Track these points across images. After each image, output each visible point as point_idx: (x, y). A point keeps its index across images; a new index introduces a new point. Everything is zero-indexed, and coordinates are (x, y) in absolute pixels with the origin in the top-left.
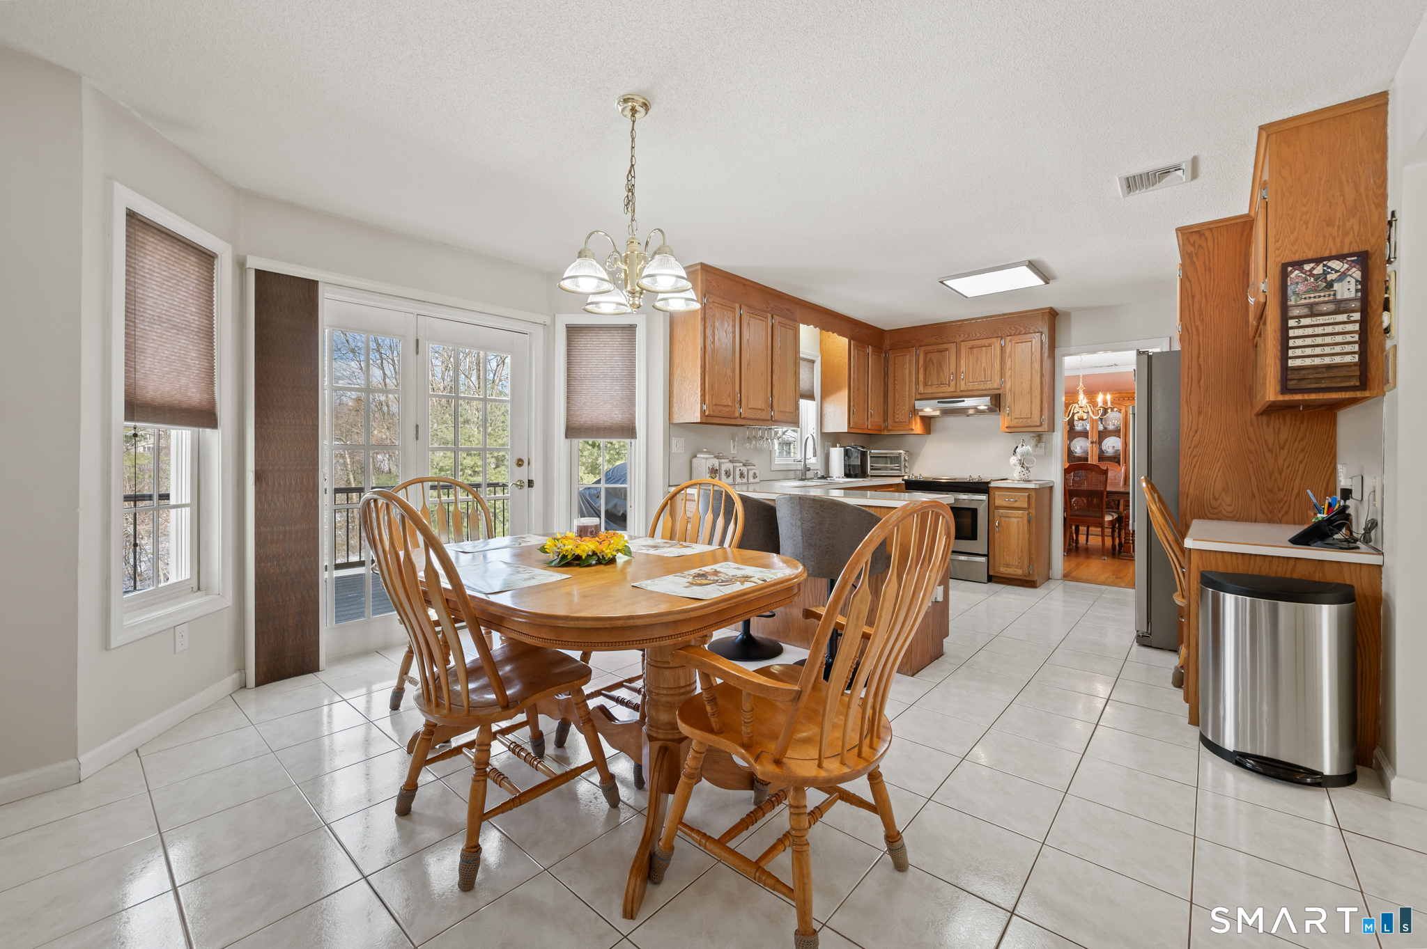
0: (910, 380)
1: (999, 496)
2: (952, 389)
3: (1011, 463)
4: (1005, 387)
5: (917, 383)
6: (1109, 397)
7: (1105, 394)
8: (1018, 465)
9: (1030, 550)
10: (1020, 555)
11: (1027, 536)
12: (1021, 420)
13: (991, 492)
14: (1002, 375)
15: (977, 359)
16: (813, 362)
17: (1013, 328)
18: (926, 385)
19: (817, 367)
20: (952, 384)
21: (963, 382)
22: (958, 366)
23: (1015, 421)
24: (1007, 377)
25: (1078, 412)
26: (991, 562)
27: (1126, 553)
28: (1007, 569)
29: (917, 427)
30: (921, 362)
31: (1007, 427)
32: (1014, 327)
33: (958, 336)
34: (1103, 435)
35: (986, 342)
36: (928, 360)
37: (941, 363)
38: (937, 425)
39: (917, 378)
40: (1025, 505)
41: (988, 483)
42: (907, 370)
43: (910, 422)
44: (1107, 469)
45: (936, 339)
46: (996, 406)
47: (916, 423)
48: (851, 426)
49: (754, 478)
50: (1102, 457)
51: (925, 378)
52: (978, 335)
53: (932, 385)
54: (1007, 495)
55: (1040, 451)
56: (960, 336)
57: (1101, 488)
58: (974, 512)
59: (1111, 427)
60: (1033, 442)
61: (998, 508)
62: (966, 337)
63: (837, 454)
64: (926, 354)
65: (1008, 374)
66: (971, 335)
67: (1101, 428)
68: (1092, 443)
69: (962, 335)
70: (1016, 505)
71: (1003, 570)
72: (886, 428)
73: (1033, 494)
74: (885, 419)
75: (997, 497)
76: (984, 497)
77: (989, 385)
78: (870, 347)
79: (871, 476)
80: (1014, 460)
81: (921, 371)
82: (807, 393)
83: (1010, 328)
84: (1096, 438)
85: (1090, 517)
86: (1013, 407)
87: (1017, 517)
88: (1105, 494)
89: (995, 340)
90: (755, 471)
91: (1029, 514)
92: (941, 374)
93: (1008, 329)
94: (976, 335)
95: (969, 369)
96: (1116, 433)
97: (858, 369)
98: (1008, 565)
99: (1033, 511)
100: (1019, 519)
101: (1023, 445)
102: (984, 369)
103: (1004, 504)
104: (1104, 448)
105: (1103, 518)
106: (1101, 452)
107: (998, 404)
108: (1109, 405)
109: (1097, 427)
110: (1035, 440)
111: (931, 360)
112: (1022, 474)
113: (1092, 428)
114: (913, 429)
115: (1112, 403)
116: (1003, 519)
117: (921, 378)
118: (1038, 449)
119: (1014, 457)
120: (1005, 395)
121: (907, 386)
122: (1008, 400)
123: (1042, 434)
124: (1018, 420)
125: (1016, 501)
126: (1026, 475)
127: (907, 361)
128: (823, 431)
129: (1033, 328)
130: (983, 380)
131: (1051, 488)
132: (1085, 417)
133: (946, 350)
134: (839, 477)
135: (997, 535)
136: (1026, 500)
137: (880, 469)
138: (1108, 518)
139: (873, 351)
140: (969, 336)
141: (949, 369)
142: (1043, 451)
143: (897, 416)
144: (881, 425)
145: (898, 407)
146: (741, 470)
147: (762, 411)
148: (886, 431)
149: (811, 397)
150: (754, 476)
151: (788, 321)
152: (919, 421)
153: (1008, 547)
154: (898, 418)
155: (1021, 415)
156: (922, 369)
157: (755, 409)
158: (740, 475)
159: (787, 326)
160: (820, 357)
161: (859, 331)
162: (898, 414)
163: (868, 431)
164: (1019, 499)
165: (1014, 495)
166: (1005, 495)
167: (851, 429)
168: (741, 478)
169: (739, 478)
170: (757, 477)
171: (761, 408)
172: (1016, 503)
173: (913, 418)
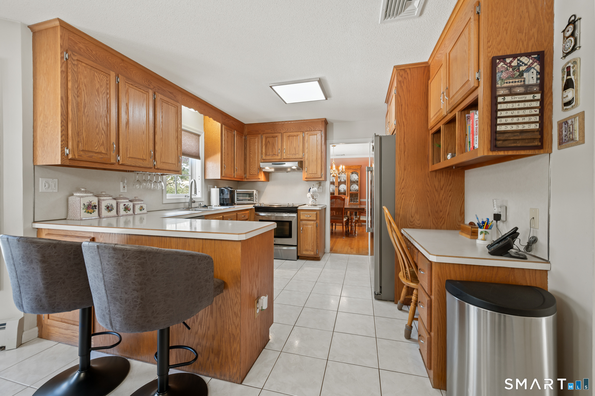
0: (258, 152)
2: (279, 157)
3: (308, 197)
4: (305, 158)
5: (262, 154)
6: (344, 167)
7: (343, 166)
8: (311, 197)
9: (317, 241)
10: (312, 245)
11: (316, 235)
12: (312, 175)
13: (299, 212)
14: (303, 151)
15: (292, 142)
16: (199, 136)
17: (308, 128)
18: (266, 155)
19: (202, 139)
20: (279, 155)
21: (285, 154)
22: (282, 146)
23: (310, 175)
24: (306, 152)
25: (332, 173)
26: (299, 249)
27: (351, 234)
28: (306, 252)
29: (262, 177)
30: (264, 142)
31: (306, 178)
32: (309, 127)
33: (282, 130)
34: (340, 183)
35: (295, 134)
36: (267, 142)
37: (274, 143)
38: (272, 176)
39: (262, 151)
40: (315, 219)
41: (297, 207)
42: (256, 147)
43: (258, 174)
44: (345, 198)
45: (271, 130)
46: (301, 167)
47: (261, 175)
48: (223, 175)
49: (141, 210)
50: (339, 193)
51: (266, 151)
52: (292, 130)
53: (269, 155)
54: (306, 213)
55: (321, 191)
56: (283, 130)
57: (342, 207)
58: (290, 223)
59: (343, 180)
60: (317, 186)
61: (302, 220)
62: (286, 130)
63: (215, 192)
64: (266, 138)
65: (306, 151)
66: (288, 130)
67: (339, 181)
68: (336, 187)
69: (284, 130)
70: (310, 218)
72: (245, 178)
73: (318, 212)
74: (245, 173)
75: (301, 214)
76: (295, 215)
77: (297, 156)
78: (235, 131)
79: (237, 204)
80: (309, 195)
81: (264, 147)
82: (194, 154)
83: (307, 128)
84: (337, 185)
85: (338, 219)
86: (308, 168)
87: (311, 225)
88: (344, 209)
89: (299, 133)
90: (142, 205)
91: (316, 223)
92: (274, 149)
93: (306, 128)
94: (291, 130)
95: (287, 147)
96: (344, 183)
97: (227, 142)
98: (307, 250)
99: (318, 221)
100: (312, 226)
101: (313, 187)
102: (295, 147)
103: (305, 218)
104: (340, 189)
105: (343, 220)
106: (339, 191)
107: (301, 166)
108: (344, 170)
109: (338, 180)
110: (318, 185)
111: (269, 142)
112: (313, 202)
113: (336, 180)
114: (259, 179)
116: (305, 226)
117: (264, 151)
118: (319, 189)
119: (309, 194)
120: (305, 161)
121: (257, 155)
122: (306, 164)
123: (321, 182)
124: (311, 175)
125: (310, 216)
126: (315, 203)
127: (257, 141)
128: (206, 178)
129: (317, 128)
130: (294, 153)
131: (325, 209)
132: (335, 176)
133: (276, 136)
134: (216, 206)
135: (301, 235)
136: (315, 216)
137: (242, 200)
138: (345, 220)
139: (237, 134)
140: (287, 130)
141: (278, 147)
142: (321, 190)
143: (252, 171)
144: (243, 176)
145: (252, 166)
146: (125, 205)
147: (144, 160)
148: (245, 179)
149: (197, 157)
150: (141, 209)
151: (170, 100)
152: (263, 174)
153: (306, 241)
154: (252, 172)
155: (312, 172)
156: (264, 146)
157: (136, 157)
158: (125, 208)
159: (169, 104)
160: (204, 133)
161: (228, 121)
162: (252, 170)
163: (235, 179)
164: (312, 215)
165: (309, 213)
166: (305, 213)
167: (223, 177)
168: (125, 211)
169: (124, 211)
170: (144, 209)
171: (142, 158)
172: (311, 217)
173: (260, 172)
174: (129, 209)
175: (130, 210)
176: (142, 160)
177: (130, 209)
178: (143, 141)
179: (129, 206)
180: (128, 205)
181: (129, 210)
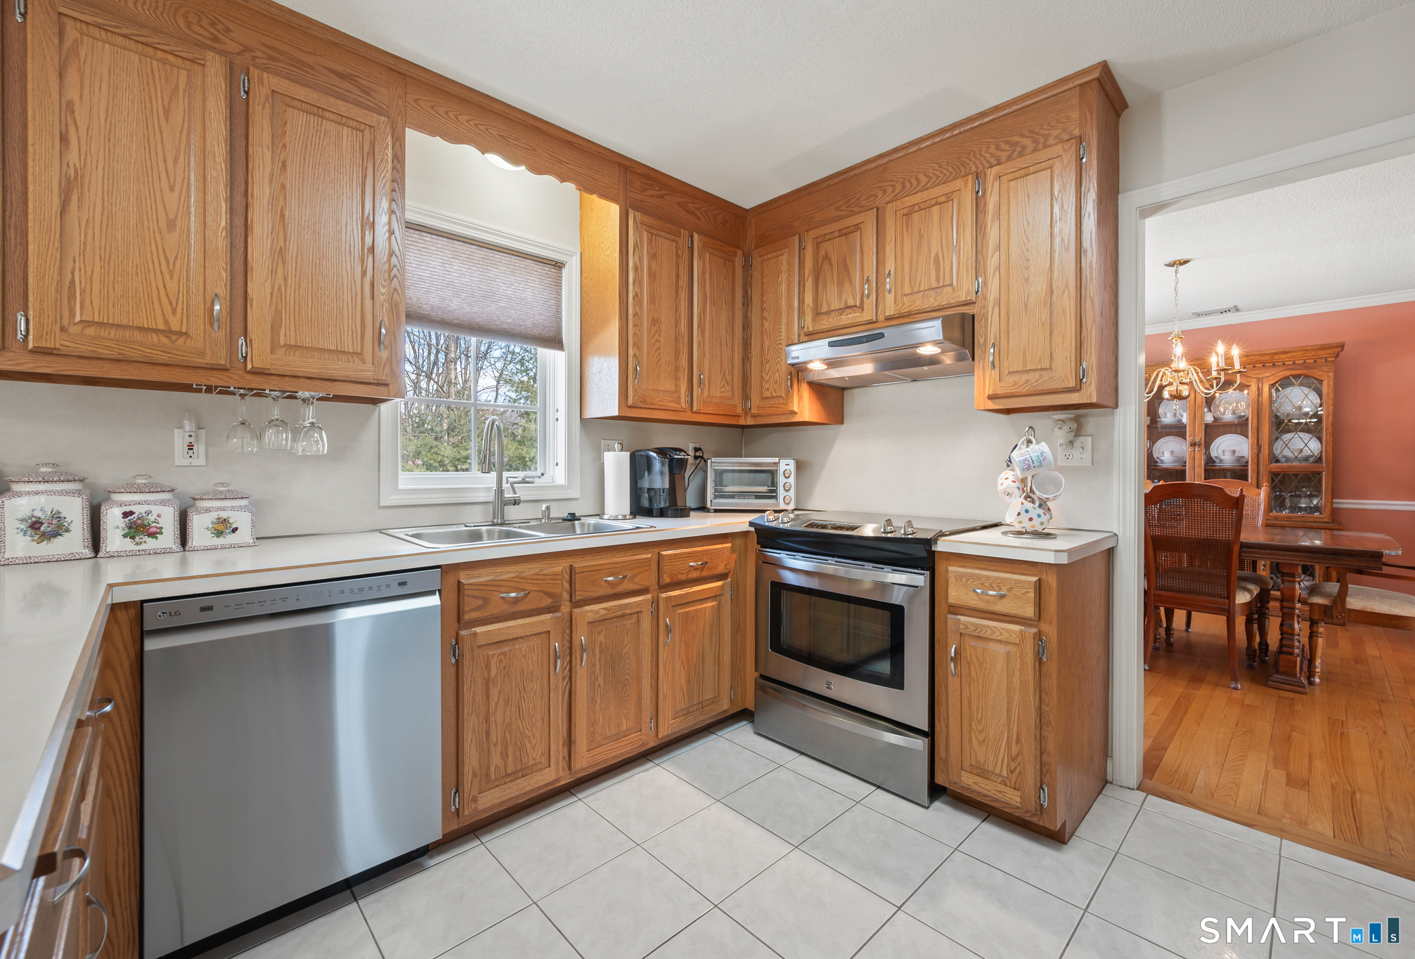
0: (790, 307)
1: (959, 577)
2: (868, 315)
3: (1000, 488)
4: (985, 298)
5: (801, 313)
6: (1236, 352)
7: (1229, 346)
8: (1017, 492)
9: (1041, 739)
10: (1015, 750)
11: (1032, 701)
12: (1025, 377)
13: (940, 566)
14: (979, 268)
15: (921, 236)
16: (558, 265)
17: (1004, 146)
18: (817, 314)
19: (571, 277)
20: (870, 304)
21: (890, 298)
22: (880, 262)
23: (1011, 379)
24: (990, 270)
25: (1170, 384)
26: (940, 752)
27: (1285, 673)
28: (979, 780)
29: (804, 406)
30: (809, 265)
31: (991, 398)
32: (1007, 142)
33: (880, 194)
34: (1214, 430)
35: (938, 191)
36: (820, 259)
37: (845, 260)
38: (855, 402)
39: (801, 301)
40: (1029, 611)
41: (928, 543)
42: (784, 287)
43: (789, 394)
44: (1242, 497)
45: (838, 209)
46: (963, 346)
47: (800, 399)
48: (630, 402)
49: (219, 533)
50: (1212, 469)
51: (816, 300)
52: (923, 179)
53: (828, 313)
54: (979, 577)
55: (1082, 456)
56: (885, 191)
57: (1224, 535)
58: (896, 614)
59: (1228, 417)
60: (1061, 435)
61: (955, 609)
62: (897, 191)
63: (616, 463)
64: (817, 245)
65: (992, 262)
66: (908, 185)
67: (1209, 418)
68: (1193, 444)
69: (890, 189)
70: (1001, 607)
71: (969, 782)
72: (747, 411)
73: (1052, 580)
75: (952, 579)
76: (920, 579)
77: (946, 297)
78: (696, 235)
79: (716, 511)
80: (1007, 480)
81: (809, 285)
83: (998, 148)
84: (1200, 437)
85: (1200, 593)
86: (1004, 344)
87: (1007, 643)
88: (1236, 548)
89: (959, 183)
90: (224, 515)
91: (1039, 636)
92: (847, 283)
93: (992, 149)
94: (919, 182)
95: (902, 264)
96: (1239, 426)
98: (982, 773)
99: (1050, 630)
100: (1012, 649)
101: (1029, 442)
102: (937, 256)
103: (971, 600)
104: (1214, 454)
105: (1230, 597)
106: (1210, 460)
107: (968, 340)
108: (1237, 366)
109: (1202, 416)
110: (1066, 428)
111: (827, 257)
112: (1025, 517)
113: (1193, 418)
114: (794, 413)
115: (1243, 365)
116: (973, 642)
117: (809, 299)
118: (1076, 453)
119: (1009, 474)
120: (985, 316)
121: (784, 321)
122: (989, 331)
123: (1084, 416)
124: (1016, 378)
125: (1002, 597)
126: (1036, 521)
127: (784, 267)
128: (584, 417)
129: (1056, 132)
130: (934, 285)
131: (1110, 554)
132: (1185, 393)
133: (857, 227)
135: (953, 683)
136: (1032, 595)
137: (733, 497)
138: (1242, 598)
139: (704, 246)
140: (904, 187)
141: (862, 270)
142: (1087, 456)
143: (767, 386)
144: (735, 406)
145: (768, 366)
146: (132, 513)
147: (174, 338)
148: (749, 418)
149: (554, 341)
150: (221, 527)
151: (332, 100)
152: (806, 392)
153: (980, 722)
154: (768, 390)
155: (1025, 363)
156: (810, 279)
157: (125, 322)
158: (130, 528)
159: (328, 115)
160: (579, 255)
161: (661, 197)
162: (767, 381)
163: (695, 415)
164: (1010, 590)
165: (997, 578)
166: (972, 575)
167: (633, 410)
168: (133, 538)
169: (125, 536)
170: (235, 530)
171: (161, 326)
172: (1004, 601)
173: (795, 386)
174: (153, 530)
175: (161, 533)
176: (166, 336)
177: (162, 528)
178: (166, 258)
179: (151, 518)
180: (148, 513)
181: (152, 535)
